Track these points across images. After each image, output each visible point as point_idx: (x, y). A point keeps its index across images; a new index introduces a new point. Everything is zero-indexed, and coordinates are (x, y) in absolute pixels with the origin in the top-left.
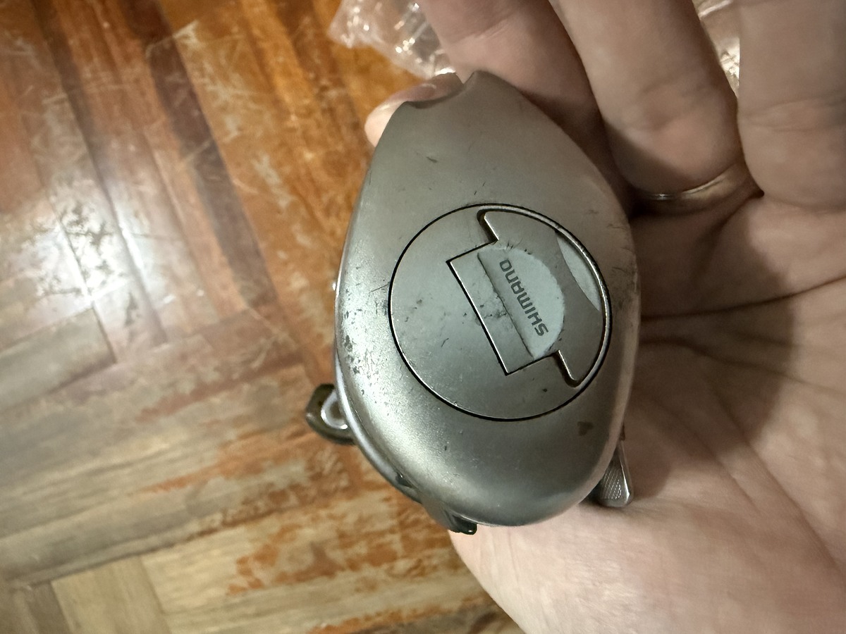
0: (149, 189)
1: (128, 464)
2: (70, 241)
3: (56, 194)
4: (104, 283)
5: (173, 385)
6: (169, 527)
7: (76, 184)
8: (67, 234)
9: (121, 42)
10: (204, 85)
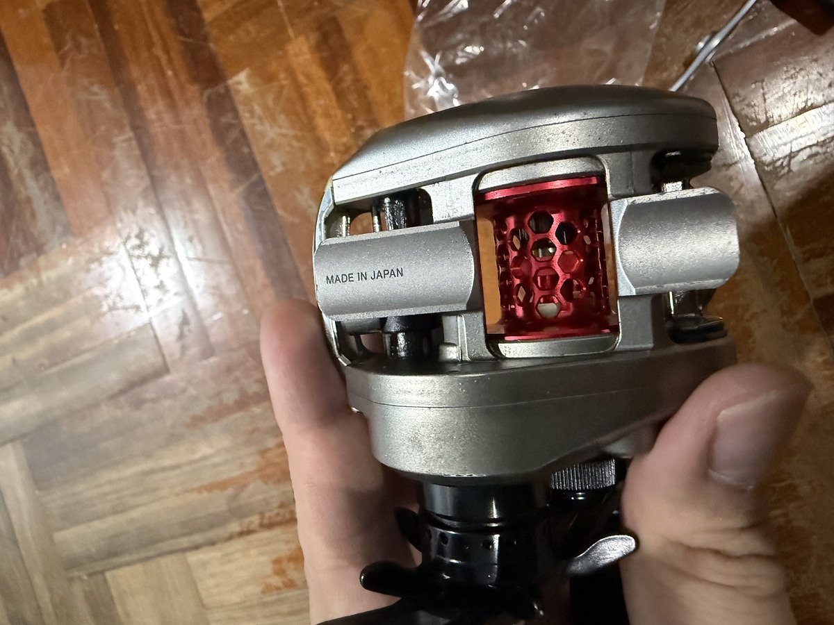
0: (202, 216)
1: (177, 467)
2: (132, 263)
3: (121, 221)
4: (160, 301)
5: (218, 394)
6: (212, 526)
7: (139, 212)
8: (130, 256)
9: (182, 88)
10: (254, 125)
